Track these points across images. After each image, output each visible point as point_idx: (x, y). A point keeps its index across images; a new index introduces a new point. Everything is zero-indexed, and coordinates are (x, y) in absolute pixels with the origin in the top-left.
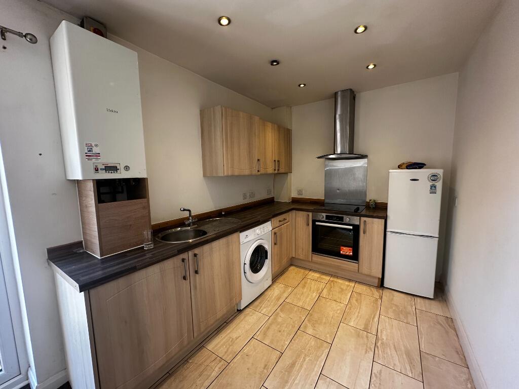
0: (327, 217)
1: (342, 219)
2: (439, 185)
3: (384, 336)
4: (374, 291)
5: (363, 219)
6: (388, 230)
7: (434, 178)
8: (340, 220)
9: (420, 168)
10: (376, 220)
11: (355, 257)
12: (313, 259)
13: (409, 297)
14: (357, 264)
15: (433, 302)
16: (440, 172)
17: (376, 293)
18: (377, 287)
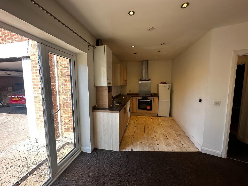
0: (143, 98)
1: (147, 98)
2: (170, 88)
3: (163, 125)
4: (156, 117)
5: (153, 98)
6: (159, 100)
7: (169, 86)
8: (147, 99)
9: (166, 84)
10: (156, 98)
11: (151, 109)
12: (139, 112)
13: (164, 117)
14: (151, 111)
15: (169, 118)
16: (170, 85)
17: (157, 118)
18: (157, 117)
